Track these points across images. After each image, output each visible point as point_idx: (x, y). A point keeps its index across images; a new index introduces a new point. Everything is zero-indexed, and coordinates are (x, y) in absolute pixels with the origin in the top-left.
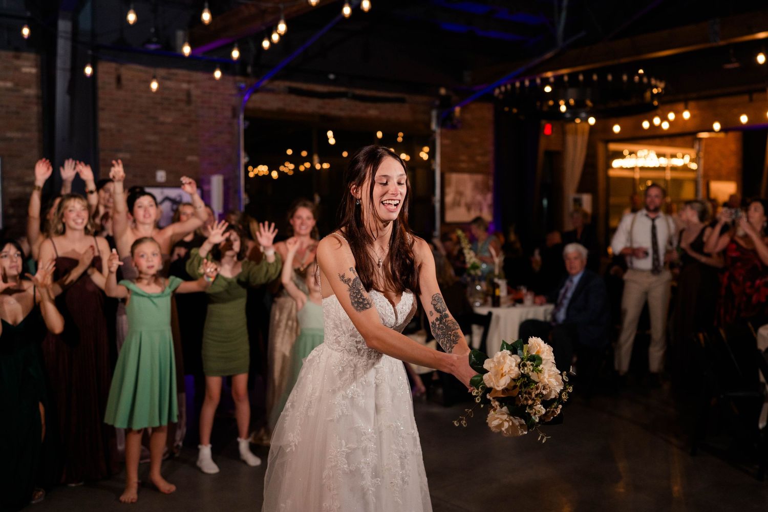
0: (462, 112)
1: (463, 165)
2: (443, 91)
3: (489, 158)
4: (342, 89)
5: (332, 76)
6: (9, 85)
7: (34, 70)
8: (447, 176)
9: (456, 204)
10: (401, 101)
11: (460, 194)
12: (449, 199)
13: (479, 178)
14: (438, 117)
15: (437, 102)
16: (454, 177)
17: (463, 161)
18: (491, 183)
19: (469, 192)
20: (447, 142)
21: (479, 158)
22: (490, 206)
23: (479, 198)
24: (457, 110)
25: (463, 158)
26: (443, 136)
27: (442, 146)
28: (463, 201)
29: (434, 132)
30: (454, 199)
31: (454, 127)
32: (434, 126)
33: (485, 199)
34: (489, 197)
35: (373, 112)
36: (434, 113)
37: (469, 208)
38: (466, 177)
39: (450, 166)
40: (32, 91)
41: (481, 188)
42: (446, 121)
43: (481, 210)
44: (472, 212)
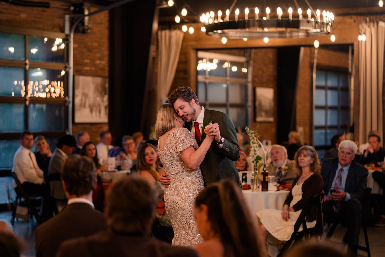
1: (87, 68)
3: (104, 63)
8: (76, 77)
9: (83, 105)
11: (85, 95)
12: (77, 100)
13: (99, 80)
14: (70, 22)
16: (81, 79)
17: (86, 65)
18: (107, 86)
19: (91, 93)
21: (98, 62)
22: (106, 108)
23: (99, 99)
25: (87, 61)
27: (75, 49)
28: (87, 105)
30: (82, 100)
32: (67, 30)
34: (106, 98)
36: (67, 17)
37: (91, 109)
38: (89, 79)
39: (79, 70)
41: (101, 91)
42: (79, 26)
43: (100, 112)
44: (94, 113)
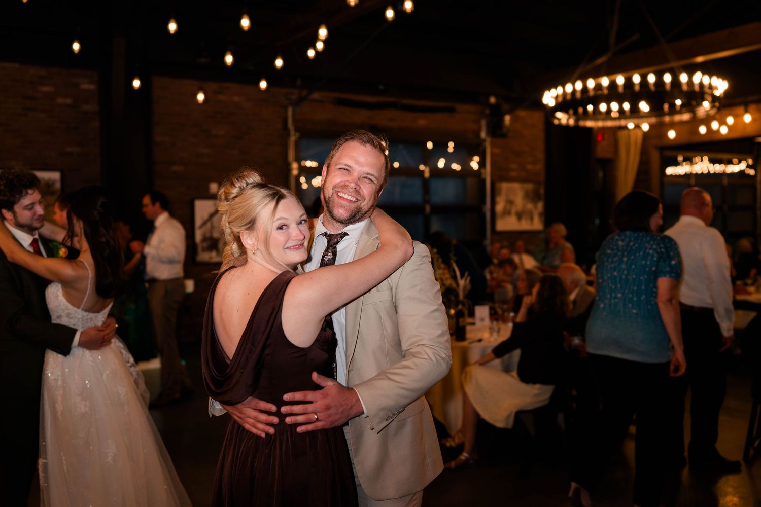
0: (512, 121)
1: (513, 174)
2: (493, 100)
3: (540, 167)
4: (392, 100)
5: (381, 87)
6: (69, 101)
7: (92, 87)
8: (498, 185)
9: (507, 213)
10: (452, 110)
11: (510, 202)
12: (499, 208)
13: (530, 186)
14: (488, 125)
15: (487, 111)
16: (505, 186)
17: (514, 170)
18: (542, 191)
19: (519, 201)
20: (497, 151)
21: (529, 167)
22: (540, 215)
23: (530, 206)
24: (507, 118)
25: (513, 166)
26: (492, 144)
27: (492, 155)
28: (513, 211)
29: (484, 141)
30: (505, 208)
31: (504, 136)
32: (483, 135)
33: (536, 208)
34: (540, 206)
35: (422, 121)
36: (483, 123)
37: (519, 216)
38: (516, 185)
39: (500, 175)
40: (91, 107)
41: (533, 197)
42: (496, 129)
43: (532, 219)
44: (523, 221)
